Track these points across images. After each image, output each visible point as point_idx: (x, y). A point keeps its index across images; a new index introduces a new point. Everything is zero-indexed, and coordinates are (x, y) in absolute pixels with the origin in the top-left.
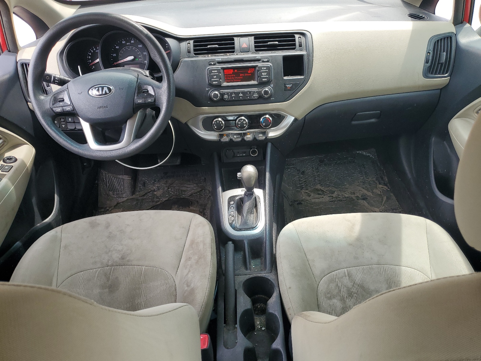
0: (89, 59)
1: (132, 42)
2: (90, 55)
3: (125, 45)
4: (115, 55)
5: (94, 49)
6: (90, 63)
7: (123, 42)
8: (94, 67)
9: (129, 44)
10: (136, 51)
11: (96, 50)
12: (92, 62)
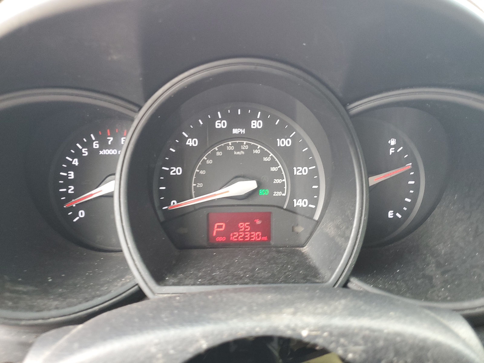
0: (67, 182)
1: (256, 124)
2: (71, 167)
3: (226, 135)
4: (177, 171)
5: (96, 145)
6: (70, 197)
7: (220, 125)
8: (82, 214)
9: (243, 131)
10: (265, 159)
11: (101, 148)
12: (78, 193)
